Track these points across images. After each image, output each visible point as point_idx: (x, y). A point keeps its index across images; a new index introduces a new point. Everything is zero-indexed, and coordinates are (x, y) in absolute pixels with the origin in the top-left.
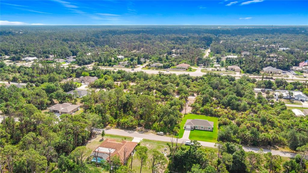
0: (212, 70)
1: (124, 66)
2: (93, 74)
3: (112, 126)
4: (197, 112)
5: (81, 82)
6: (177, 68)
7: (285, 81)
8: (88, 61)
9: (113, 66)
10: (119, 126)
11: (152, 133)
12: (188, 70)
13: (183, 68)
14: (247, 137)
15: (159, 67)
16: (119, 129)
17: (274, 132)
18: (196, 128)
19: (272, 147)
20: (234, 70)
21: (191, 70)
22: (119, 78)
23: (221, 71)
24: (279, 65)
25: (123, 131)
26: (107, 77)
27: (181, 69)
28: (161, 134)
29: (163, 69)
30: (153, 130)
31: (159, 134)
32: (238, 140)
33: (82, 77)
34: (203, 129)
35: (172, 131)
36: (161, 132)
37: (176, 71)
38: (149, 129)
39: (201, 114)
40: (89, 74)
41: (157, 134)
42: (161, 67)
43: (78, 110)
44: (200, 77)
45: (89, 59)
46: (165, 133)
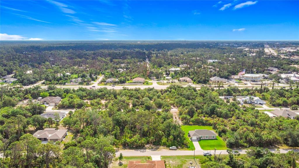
0: (167, 82)
1: (78, 84)
2: (53, 94)
3: (119, 148)
4: (190, 123)
5: (43, 103)
6: (134, 82)
7: (238, 89)
8: (34, 80)
9: (65, 84)
10: (126, 146)
11: (164, 149)
12: (145, 83)
13: (139, 82)
14: (254, 140)
15: (115, 82)
16: (128, 150)
17: (268, 133)
18: (201, 139)
19: (273, 147)
20: (186, 82)
21: (148, 84)
22: (85, 97)
23: (175, 83)
24: (221, 75)
25: (133, 151)
26: (72, 96)
27: (139, 83)
28: (174, 149)
29: (120, 84)
30: (163, 146)
31: (172, 149)
32: (245, 144)
33: (41, 98)
34: (208, 138)
35: (183, 144)
36: (173, 147)
37: (134, 85)
38: (158, 145)
39: (194, 125)
40: (49, 95)
41: (170, 149)
42: (118, 82)
43: (66, 135)
44: (165, 89)
45: (33, 77)
46: (177, 148)
